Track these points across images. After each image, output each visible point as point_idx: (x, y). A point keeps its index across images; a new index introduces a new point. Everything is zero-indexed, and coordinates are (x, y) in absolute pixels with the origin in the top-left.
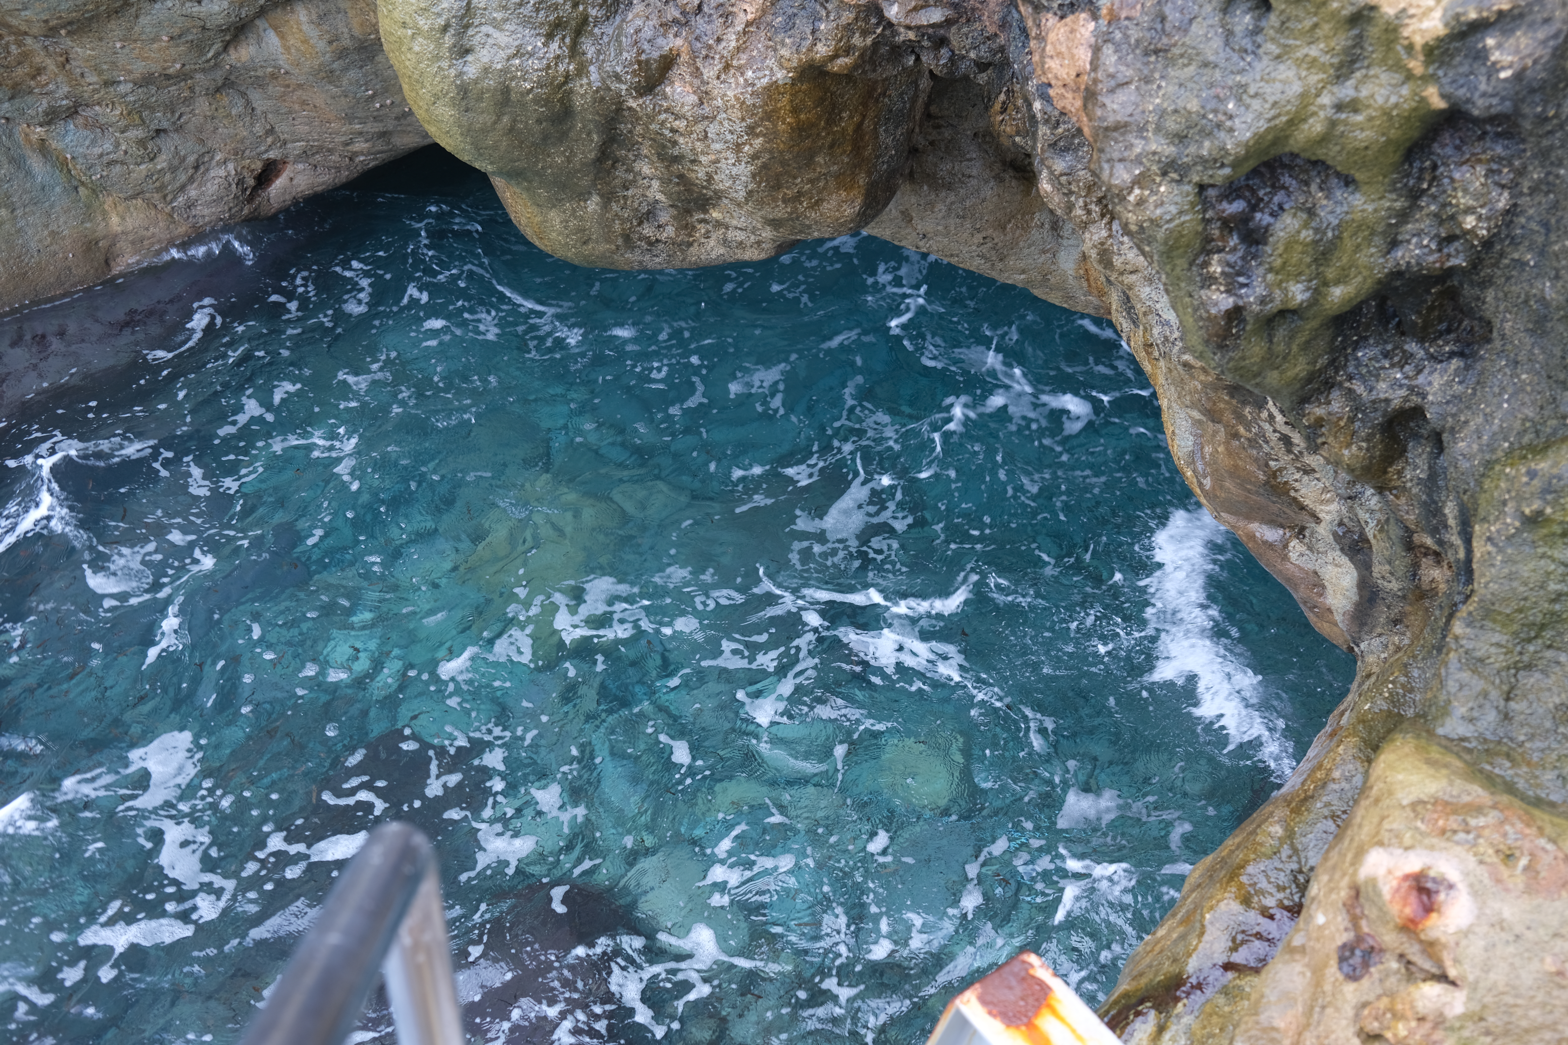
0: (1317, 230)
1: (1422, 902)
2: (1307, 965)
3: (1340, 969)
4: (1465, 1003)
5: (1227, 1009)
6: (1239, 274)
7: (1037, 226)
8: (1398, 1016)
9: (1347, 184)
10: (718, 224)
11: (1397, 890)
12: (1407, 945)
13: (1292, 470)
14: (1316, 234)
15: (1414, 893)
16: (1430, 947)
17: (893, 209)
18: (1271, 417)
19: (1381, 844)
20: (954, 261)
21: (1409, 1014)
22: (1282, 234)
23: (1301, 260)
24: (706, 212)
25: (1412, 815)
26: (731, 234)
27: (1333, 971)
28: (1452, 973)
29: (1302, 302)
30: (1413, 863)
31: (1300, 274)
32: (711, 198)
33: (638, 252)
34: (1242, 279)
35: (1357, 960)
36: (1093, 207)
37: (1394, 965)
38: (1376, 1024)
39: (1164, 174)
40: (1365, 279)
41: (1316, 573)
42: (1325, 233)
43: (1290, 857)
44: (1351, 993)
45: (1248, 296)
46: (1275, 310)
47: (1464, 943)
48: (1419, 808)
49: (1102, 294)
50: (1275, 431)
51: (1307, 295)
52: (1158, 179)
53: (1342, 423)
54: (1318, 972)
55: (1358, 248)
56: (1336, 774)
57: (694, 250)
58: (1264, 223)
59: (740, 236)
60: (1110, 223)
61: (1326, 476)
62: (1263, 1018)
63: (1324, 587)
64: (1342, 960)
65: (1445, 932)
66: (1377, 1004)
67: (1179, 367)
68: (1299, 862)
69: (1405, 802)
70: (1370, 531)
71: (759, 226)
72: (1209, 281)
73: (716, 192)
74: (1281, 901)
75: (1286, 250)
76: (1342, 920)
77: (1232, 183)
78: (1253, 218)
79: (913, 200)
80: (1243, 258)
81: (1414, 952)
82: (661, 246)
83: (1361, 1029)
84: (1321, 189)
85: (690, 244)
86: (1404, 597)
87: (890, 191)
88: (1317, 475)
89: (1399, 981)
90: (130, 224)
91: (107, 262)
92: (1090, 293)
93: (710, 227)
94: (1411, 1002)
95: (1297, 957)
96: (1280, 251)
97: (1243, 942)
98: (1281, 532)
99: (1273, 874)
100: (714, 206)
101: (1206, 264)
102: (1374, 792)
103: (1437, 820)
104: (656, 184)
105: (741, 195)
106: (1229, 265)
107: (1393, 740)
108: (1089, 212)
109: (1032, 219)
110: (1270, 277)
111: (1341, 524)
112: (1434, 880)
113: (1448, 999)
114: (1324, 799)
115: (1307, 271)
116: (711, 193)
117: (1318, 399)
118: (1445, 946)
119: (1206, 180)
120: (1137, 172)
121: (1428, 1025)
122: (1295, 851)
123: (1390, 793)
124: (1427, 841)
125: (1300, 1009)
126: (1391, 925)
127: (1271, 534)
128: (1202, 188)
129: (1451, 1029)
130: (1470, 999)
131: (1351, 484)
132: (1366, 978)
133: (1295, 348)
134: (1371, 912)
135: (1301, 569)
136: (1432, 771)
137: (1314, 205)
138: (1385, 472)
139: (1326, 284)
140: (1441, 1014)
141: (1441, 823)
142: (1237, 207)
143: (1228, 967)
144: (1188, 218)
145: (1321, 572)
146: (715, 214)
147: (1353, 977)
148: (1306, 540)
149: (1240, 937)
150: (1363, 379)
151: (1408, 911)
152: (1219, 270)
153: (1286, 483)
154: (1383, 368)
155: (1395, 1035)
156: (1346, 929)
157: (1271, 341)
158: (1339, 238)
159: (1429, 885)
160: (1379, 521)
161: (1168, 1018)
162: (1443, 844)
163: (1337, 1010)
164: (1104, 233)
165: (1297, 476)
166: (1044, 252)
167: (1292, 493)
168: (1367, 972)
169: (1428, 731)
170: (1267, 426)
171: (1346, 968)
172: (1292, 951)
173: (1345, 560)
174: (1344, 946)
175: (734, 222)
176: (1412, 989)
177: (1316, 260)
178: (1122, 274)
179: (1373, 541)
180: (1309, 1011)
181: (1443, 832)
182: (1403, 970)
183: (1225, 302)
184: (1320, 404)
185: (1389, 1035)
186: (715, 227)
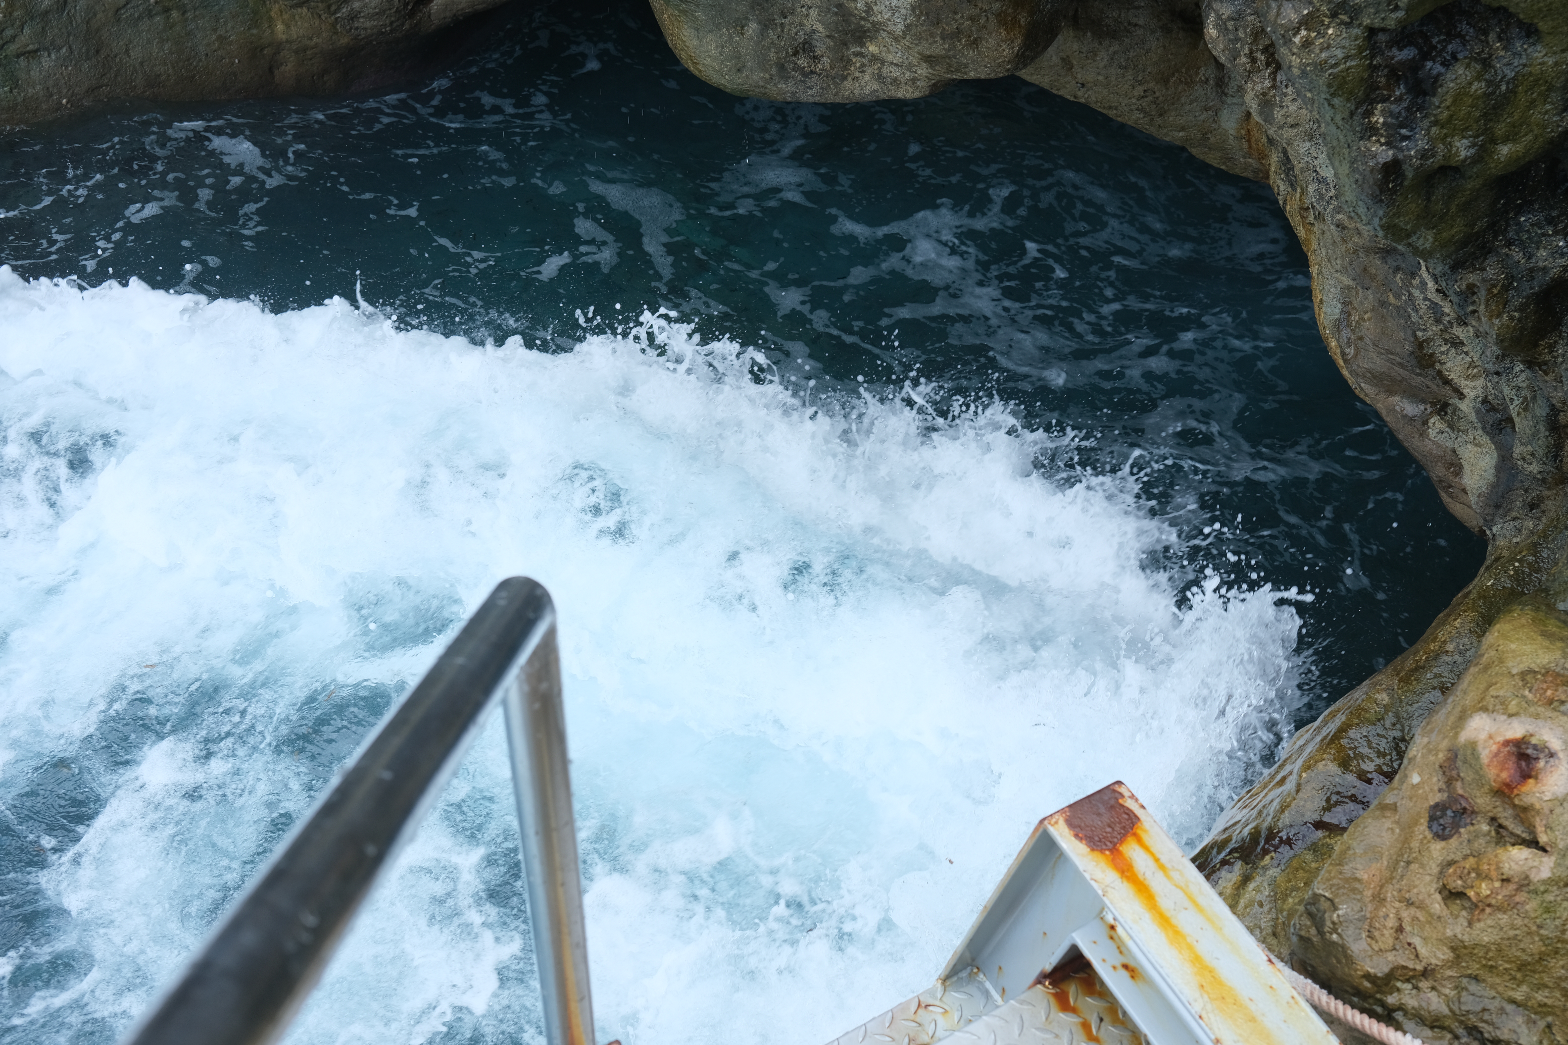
0: (1489, 83)
1: (1520, 767)
2: (1397, 823)
3: (1430, 827)
4: (1552, 869)
5: (1313, 865)
6: (1402, 126)
7: (1201, 81)
8: (1482, 876)
9: (1528, 36)
10: (875, 59)
11: (1496, 755)
12: (1500, 809)
13: (1440, 341)
14: (1488, 86)
15: (1514, 759)
16: (1524, 813)
17: (1052, 54)
18: (1424, 284)
19: (1485, 709)
20: (1111, 113)
21: (1494, 874)
22: (1452, 85)
23: (1469, 113)
24: (862, 45)
25: (1520, 683)
26: (885, 71)
27: (1422, 829)
28: (1543, 839)
29: (1466, 158)
30: (1516, 730)
31: (1467, 129)
32: (868, 30)
33: (791, 82)
34: (1404, 131)
35: (1447, 820)
36: (1259, 55)
37: (1485, 828)
38: (1459, 882)
39: (1334, 15)
40: (1536, 137)
41: (1454, 451)
42: (1499, 86)
43: (1394, 725)
44: (1438, 850)
45: (1409, 150)
46: (1436, 166)
47: (1558, 810)
48: (1529, 678)
49: (1263, 156)
50: (1425, 299)
51: (1473, 151)
52: (1327, 21)
53: (1495, 291)
54: (1407, 829)
55: (1532, 104)
56: (1450, 647)
57: (848, 84)
58: (1435, 72)
59: (896, 72)
60: (1274, 73)
61: (1474, 350)
62: (1346, 869)
63: (1461, 467)
64: (1432, 819)
65: (1540, 799)
66: (1462, 864)
67: (1333, 227)
68: (1402, 731)
69: (1514, 671)
70: (1514, 409)
71: (915, 62)
72: (1371, 131)
73: (874, 24)
74: (1380, 766)
75: (1454, 102)
76: (1436, 781)
77: (1405, 27)
78: (1423, 66)
79: (1076, 46)
80: (1408, 109)
81: (1507, 818)
82: (815, 78)
83: (1444, 886)
84: (1500, 39)
85: (845, 78)
86: (1544, 480)
87: (1051, 34)
88: (1465, 349)
89: (1488, 842)
90: (294, 32)
91: (271, 70)
92: (1250, 155)
93: (865, 61)
94: (1497, 864)
95: (1388, 814)
96: (1448, 103)
97: (1337, 803)
98: (1422, 407)
99: (1375, 741)
100: (871, 39)
101: (1369, 113)
102: (1484, 660)
103: (1546, 691)
104: (814, 13)
105: (899, 29)
106: (1391, 114)
107: (1510, 611)
108: (1254, 60)
109: (1197, 74)
110: (1434, 130)
111: (1485, 401)
112: (1535, 747)
113: (1535, 864)
114: (1435, 670)
115: (1475, 126)
116: (869, 25)
117: (1473, 265)
118: (1538, 812)
119: (1377, 23)
120: (1306, 12)
121: (1512, 887)
122: (1399, 720)
123: (1501, 661)
124: (1532, 709)
125: (1385, 863)
126: (1487, 787)
127: (1412, 409)
128: (1372, 32)
129: (1536, 892)
130: (1557, 865)
131: (1500, 359)
132: (1455, 837)
133: (1453, 208)
134: (1467, 774)
135: (1439, 446)
136: (1547, 643)
137: (1491, 55)
138: (1536, 345)
139: (1494, 141)
140: (1527, 877)
141: (1549, 693)
142: (1407, 54)
143: (1319, 825)
144: (1353, 63)
145: (1460, 451)
146: (872, 48)
147: (1441, 836)
148: (1448, 418)
149: (1334, 798)
150: (1523, 247)
151: (1504, 775)
152: (1381, 120)
153: (1432, 355)
154: (1545, 235)
155: (1478, 894)
156: (1440, 790)
157: (1429, 199)
158: (1513, 92)
159: (1530, 751)
160: (1525, 398)
161: (1255, 868)
162: (1549, 714)
163: (1422, 866)
164: (1267, 83)
165: (1444, 348)
166: (1206, 109)
167: (1438, 366)
168: (1457, 832)
169: (1548, 605)
170: (1416, 293)
171: (1435, 827)
172: (1383, 807)
173: (1485, 440)
174: (1436, 806)
175: (890, 58)
176: (1500, 851)
177: (1485, 115)
178: (1281, 127)
179: (1517, 420)
180: (1393, 866)
181: (1550, 702)
182: (1493, 833)
183: (1385, 154)
184: (1475, 269)
185: (1471, 893)
186: (870, 61)
